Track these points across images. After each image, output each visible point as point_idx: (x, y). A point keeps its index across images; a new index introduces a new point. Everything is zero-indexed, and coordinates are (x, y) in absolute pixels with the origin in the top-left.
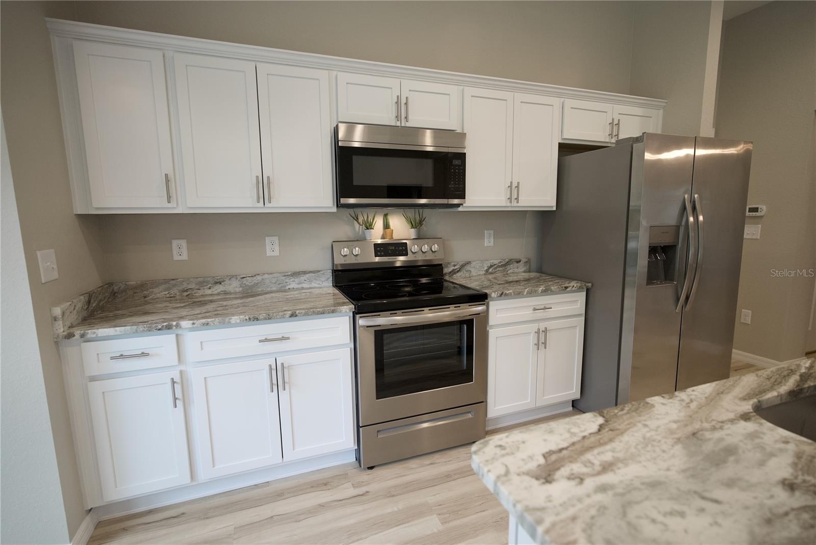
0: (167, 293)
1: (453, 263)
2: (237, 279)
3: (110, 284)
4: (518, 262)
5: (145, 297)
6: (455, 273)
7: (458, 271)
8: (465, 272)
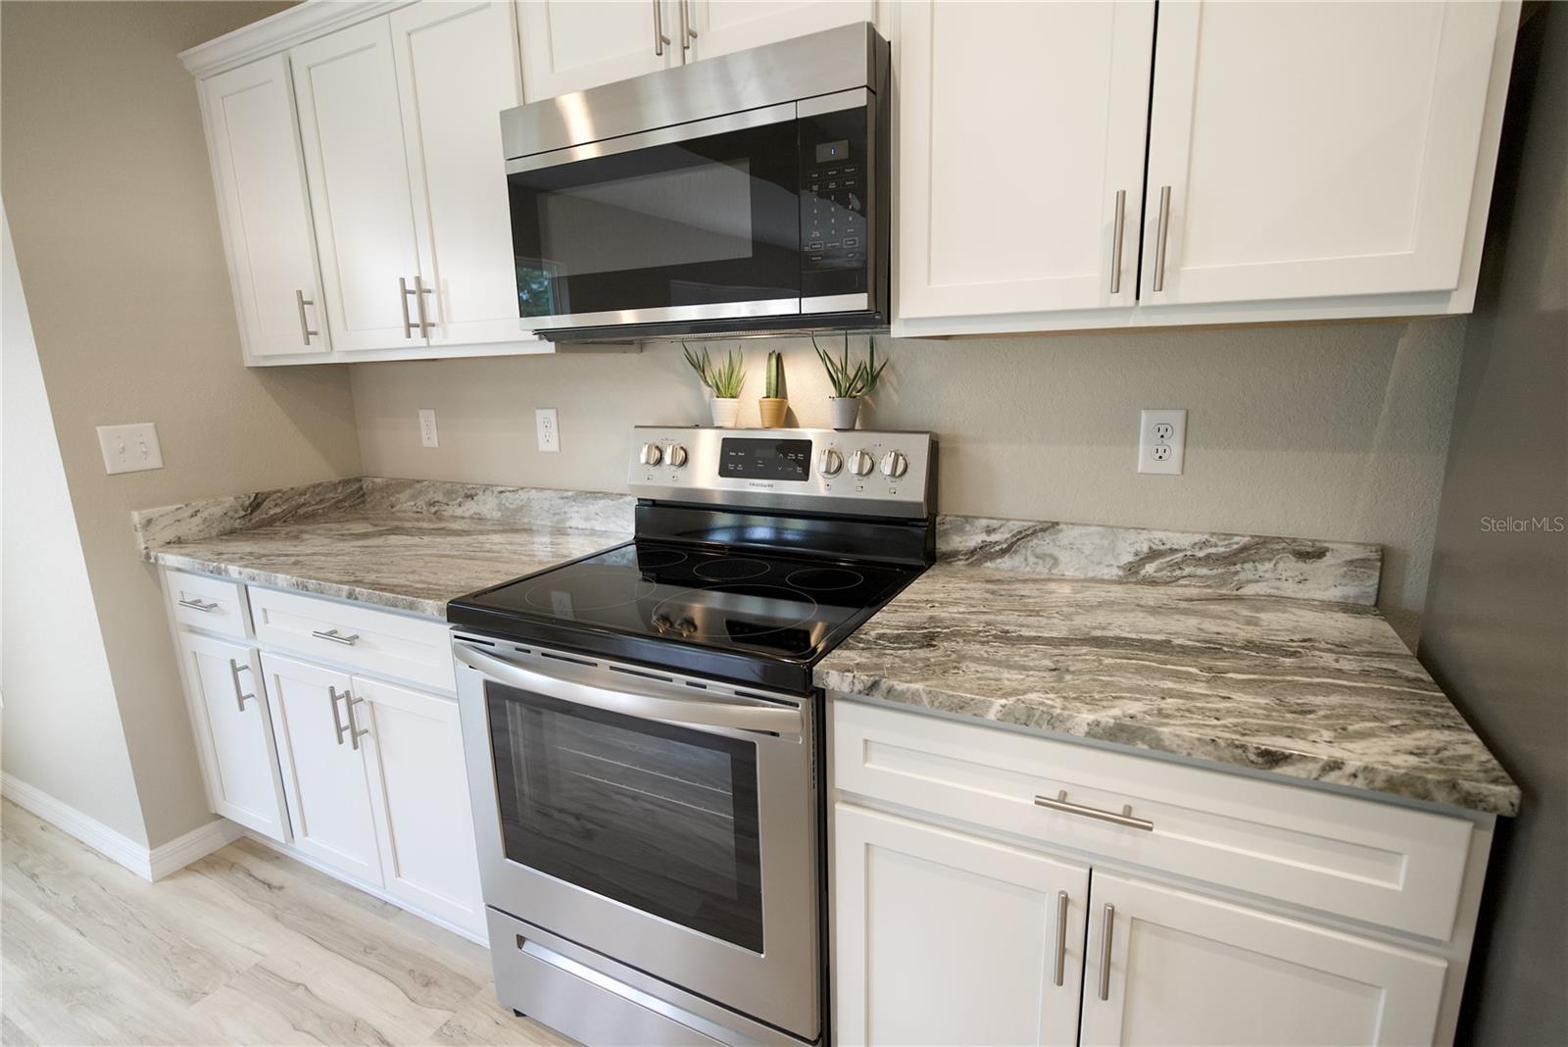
0: (413, 503)
1: (984, 522)
2: (493, 492)
4: (1311, 553)
5: (392, 507)
6: (991, 557)
7: (1004, 552)
8: (1032, 559)
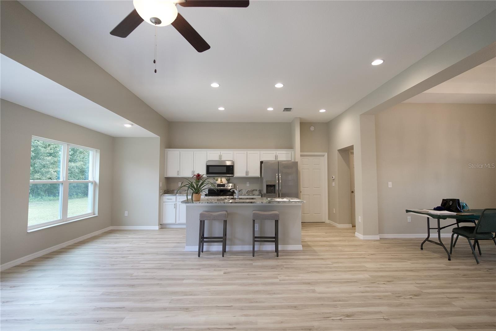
3: (168, 190)
4: (256, 190)
